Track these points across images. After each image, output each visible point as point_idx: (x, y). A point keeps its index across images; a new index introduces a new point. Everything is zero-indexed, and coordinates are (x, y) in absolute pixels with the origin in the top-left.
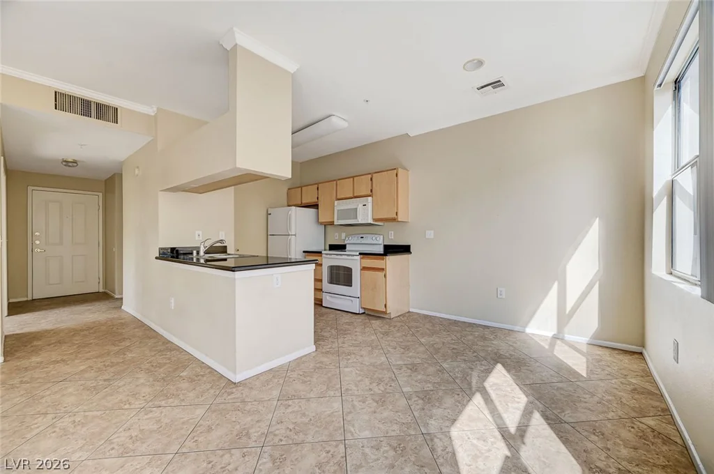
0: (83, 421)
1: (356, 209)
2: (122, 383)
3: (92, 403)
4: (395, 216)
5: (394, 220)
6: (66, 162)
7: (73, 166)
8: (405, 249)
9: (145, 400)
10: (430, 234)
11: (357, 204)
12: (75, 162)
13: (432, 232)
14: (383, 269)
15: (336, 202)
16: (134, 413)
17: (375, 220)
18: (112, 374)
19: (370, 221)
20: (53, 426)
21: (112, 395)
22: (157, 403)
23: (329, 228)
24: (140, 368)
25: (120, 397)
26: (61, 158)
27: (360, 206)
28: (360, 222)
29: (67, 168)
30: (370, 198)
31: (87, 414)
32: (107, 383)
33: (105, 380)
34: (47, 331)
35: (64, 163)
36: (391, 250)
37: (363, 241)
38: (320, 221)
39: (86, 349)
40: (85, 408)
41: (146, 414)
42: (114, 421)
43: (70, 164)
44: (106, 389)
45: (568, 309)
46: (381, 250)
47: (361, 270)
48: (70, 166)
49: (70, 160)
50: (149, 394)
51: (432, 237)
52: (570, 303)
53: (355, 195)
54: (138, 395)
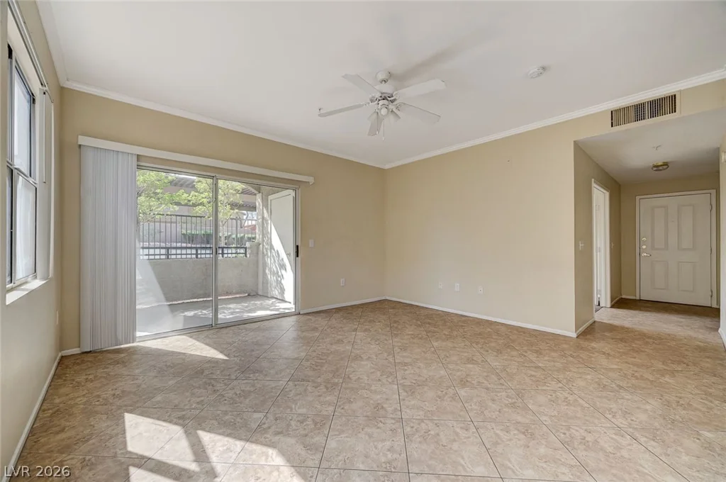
0: (571, 402)
2: (629, 397)
3: (590, 395)
6: (657, 167)
7: (664, 169)
9: (630, 424)
12: (666, 164)
16: (609, 425)
18: (629, 385)
20: (555, 391)
21: (609, 400)
22: (637, 435)
24: (662, 396)
25: (614, 406)
26: (651, 165)
29: (660, 172)
31: (579, 399)
32: (617, 389)
33: (618, 386)
34: (623, 328)
35: (655, 169)
39: (635, 355)
40: (583, 395)
41: (615, 434)
42: (587, 418)
43: (661, 168)
44: (611, 393)
48: (661, 170)
49: (660, 164)
50: (641, 422)
54: (629, 415)
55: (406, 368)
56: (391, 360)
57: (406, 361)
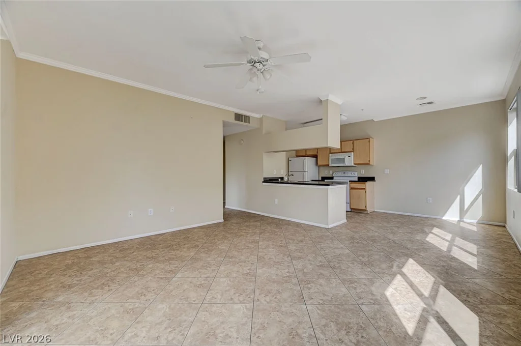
1: (344, 159)
4: (368, 162)
5: (368, 164)
8: (372, 179)
10: (387, 171)
11: (345, 156)
13: (389, 170)
14: (364, 189)
15: (330, 155)
17: (355, 164)
19: (353, 165)
23: (321, 168)
27: (347, 157)
28: (347, 165)
30: (353, 153)
36: (363, 180)
37: (346, 175)
38: (319, 164)
45: (466, 207)
46: (356, 179)
47: (350, 189)
51: (389, 173)
52: (467, 204)
53: (343, 151)
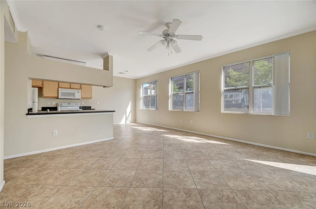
55: (159, 156)
56: (165, 160)
57: (158, 159)
